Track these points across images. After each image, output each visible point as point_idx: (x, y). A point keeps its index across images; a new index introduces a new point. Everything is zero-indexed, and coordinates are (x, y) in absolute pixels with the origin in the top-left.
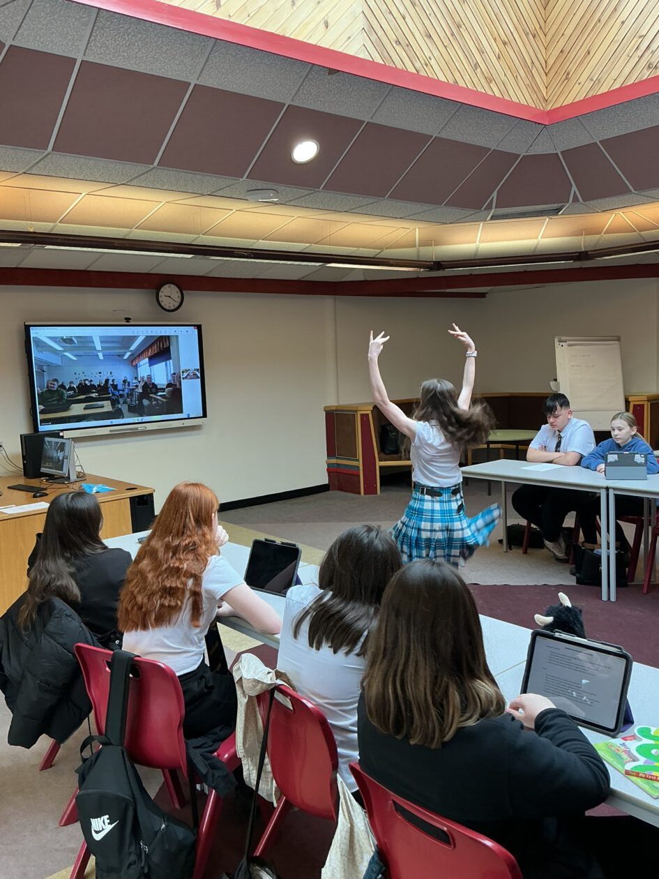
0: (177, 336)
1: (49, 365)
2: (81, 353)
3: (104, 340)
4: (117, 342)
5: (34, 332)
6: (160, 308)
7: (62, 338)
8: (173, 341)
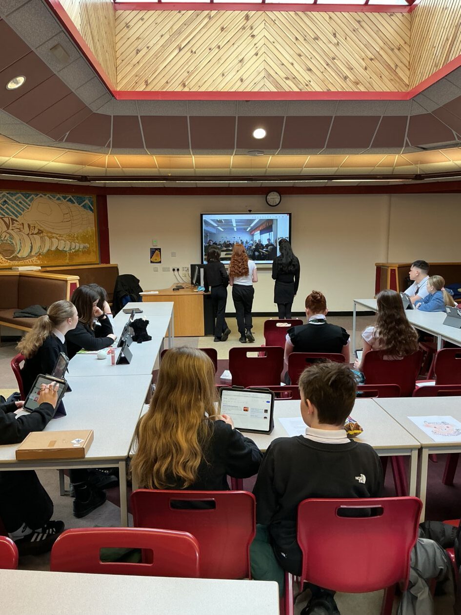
0: (277, 220)
1: (211, 233)
2: (226, 227)
3: (237, 221)
4: (244, 222)
5: (205, 217)
6: (268, 205)
7: (217, 220)
8: (275, 222)
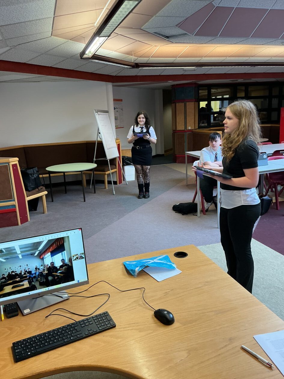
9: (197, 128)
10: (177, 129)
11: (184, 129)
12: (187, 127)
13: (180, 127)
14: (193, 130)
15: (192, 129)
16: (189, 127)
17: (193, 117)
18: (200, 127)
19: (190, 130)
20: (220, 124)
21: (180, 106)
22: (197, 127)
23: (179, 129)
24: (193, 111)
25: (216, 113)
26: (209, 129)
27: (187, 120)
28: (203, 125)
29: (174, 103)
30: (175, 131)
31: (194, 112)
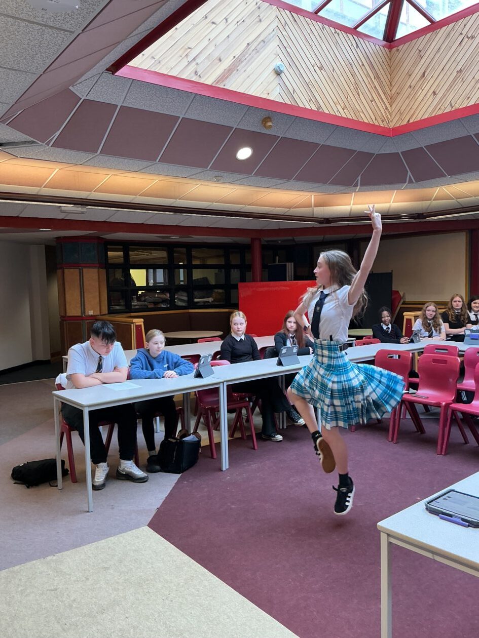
9: (107, 312)
10: (68, 315)
11: (79, 314)
12: (86, 311)
13: (73, 310)
14: (98, 317)
15: (95, 314)
16: (90, 312)
17: (98, 294)
18: (111, 312)
19: (92, 316)
20: (149, 307)
21: (71, 274)
22: (105, 310)
23: (71, 315)
24: (97, 283)
25: (141, 288)
26: (128, 315)
27: (86, 299)
28: (118, 308)
29: (60, 268)
30: (64, 318)
31: (98, 286)
